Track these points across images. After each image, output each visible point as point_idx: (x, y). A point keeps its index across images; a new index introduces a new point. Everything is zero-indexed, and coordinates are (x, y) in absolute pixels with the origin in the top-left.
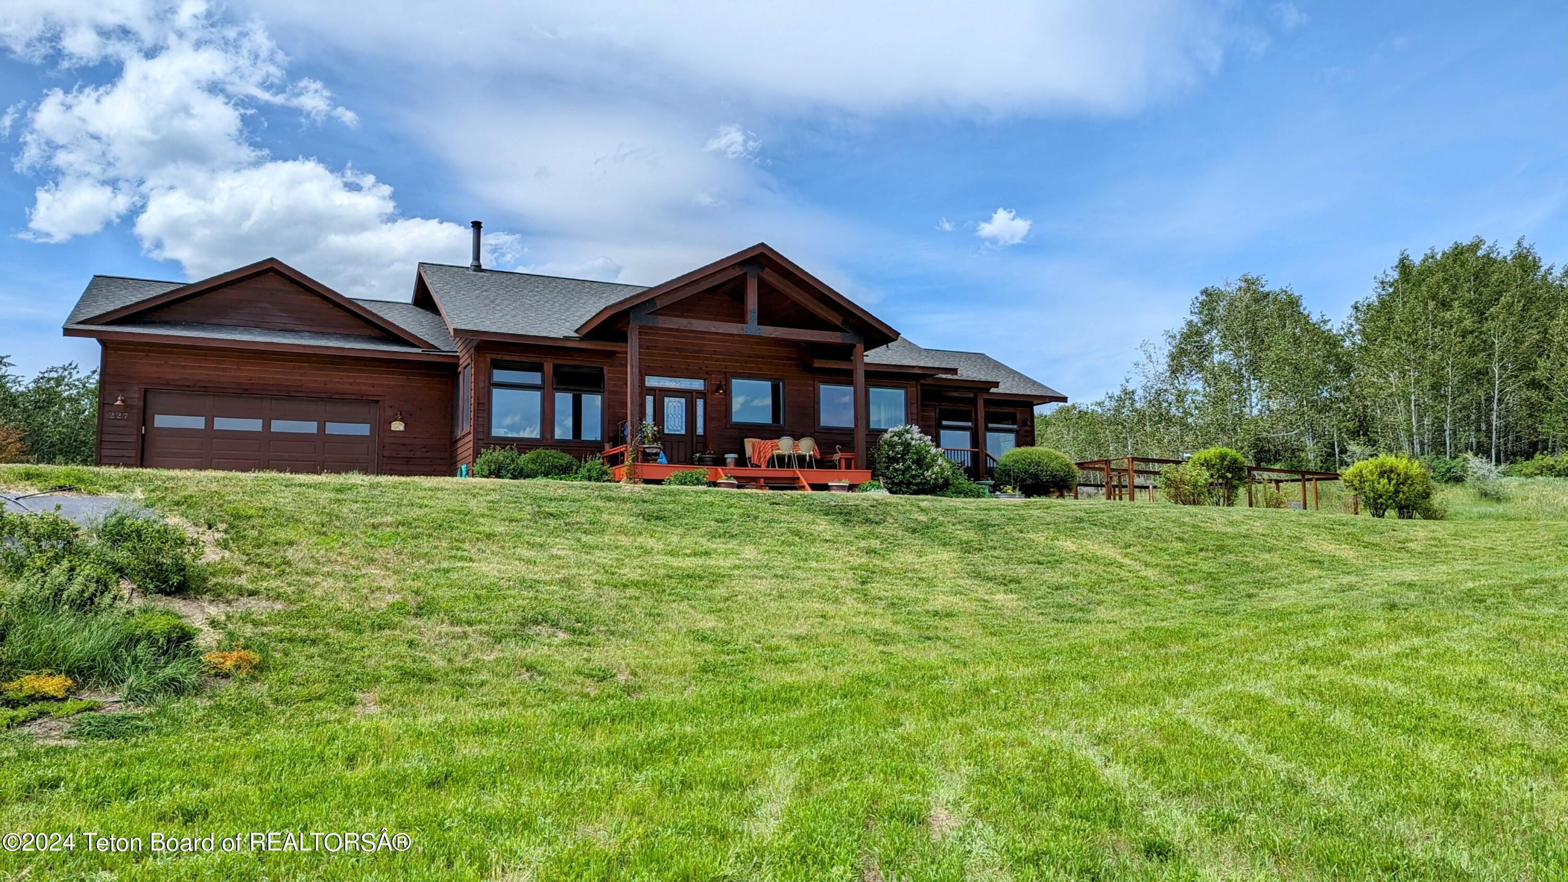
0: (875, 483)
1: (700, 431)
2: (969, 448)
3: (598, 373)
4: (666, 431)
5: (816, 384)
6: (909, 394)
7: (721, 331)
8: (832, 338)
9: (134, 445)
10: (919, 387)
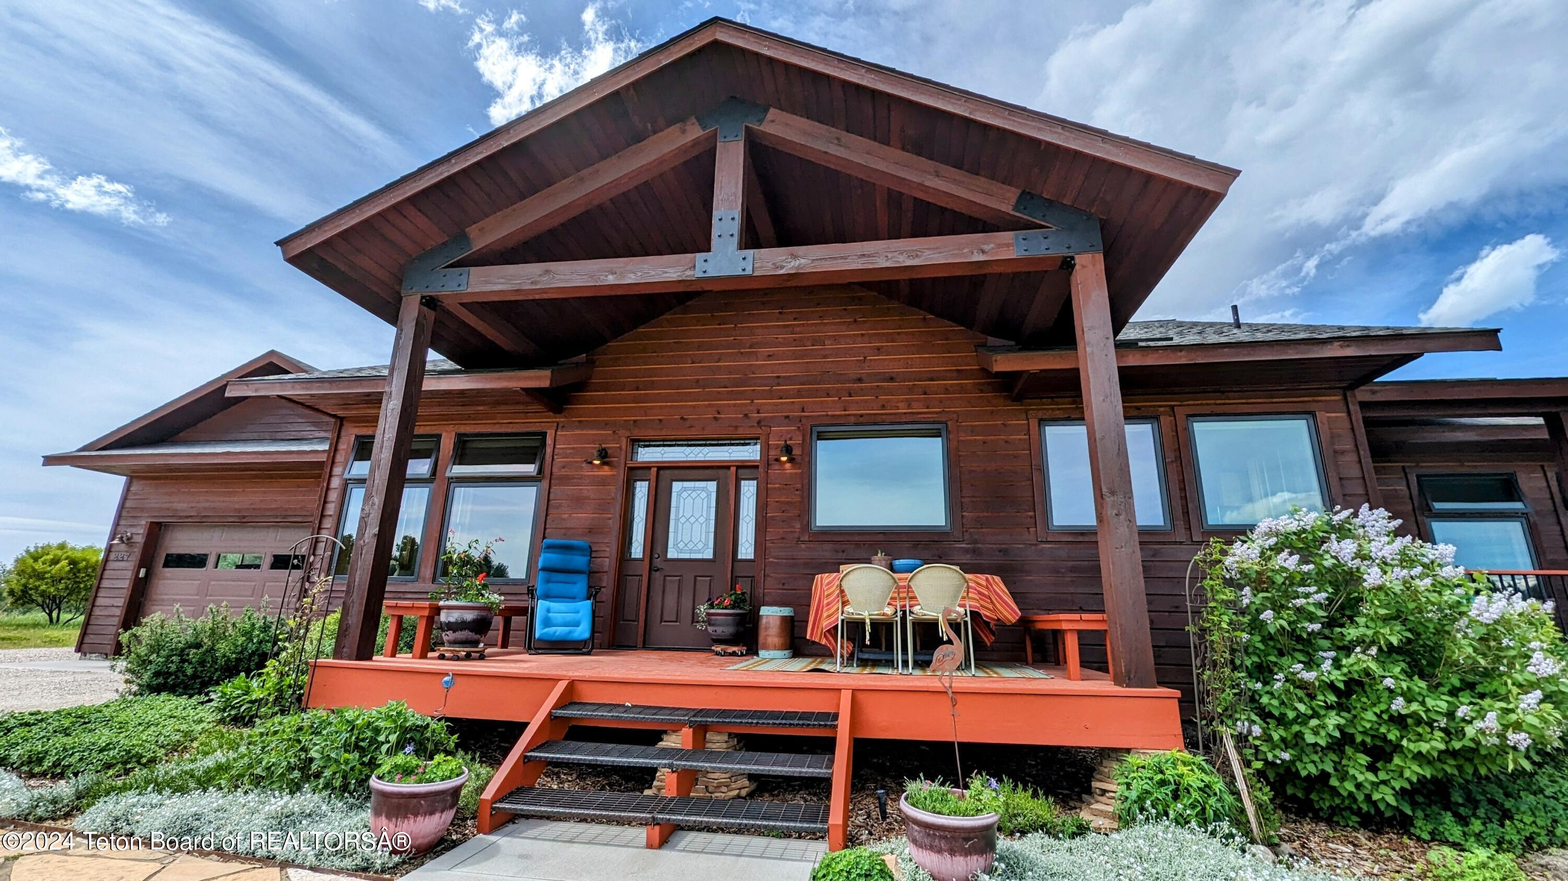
1: (746, 550)
2: (1530, 569)
3: (537, 444)
4: (672, 554)
5: (1034, 423)
6: (1324, 429)
7: (631, 279)
8: (983, 252)
9: (125, 591)
10: (1355, 408)
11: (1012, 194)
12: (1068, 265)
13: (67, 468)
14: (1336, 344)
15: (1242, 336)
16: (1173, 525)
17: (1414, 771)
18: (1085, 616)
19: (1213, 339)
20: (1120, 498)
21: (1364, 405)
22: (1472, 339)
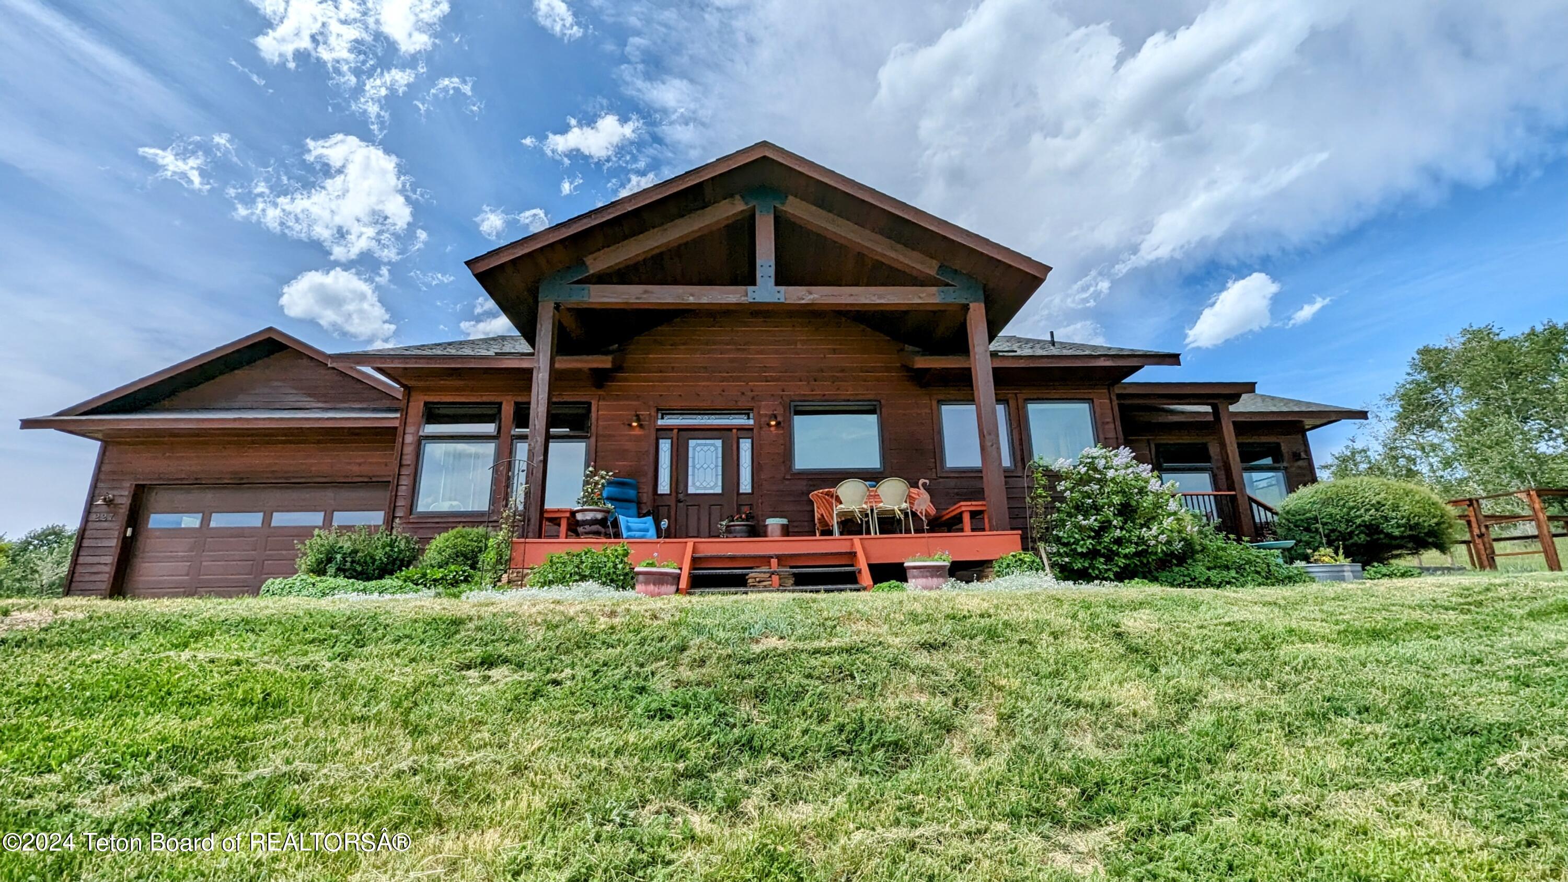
0: (1028, 557)
1: (746, 486)
2: (1210, 492)
3: (584, 411)
4: (691, 490)
5: (934, 403)
6: (1098, 410)
7: (704, 300)
8: (920, 297)
9: (113, 549)
10: (1114, 398)
11: (935, 264)
12: (966, 308)
13: (52, 431)
14: (1102, 359)
15: (1054, 351)
16: (1015, 466)
17: (1122, 562)
18: (974, 503)
19: (1040, 352)
20: (993, 437)
21: (1119, 396)
22: (1167, 359)
